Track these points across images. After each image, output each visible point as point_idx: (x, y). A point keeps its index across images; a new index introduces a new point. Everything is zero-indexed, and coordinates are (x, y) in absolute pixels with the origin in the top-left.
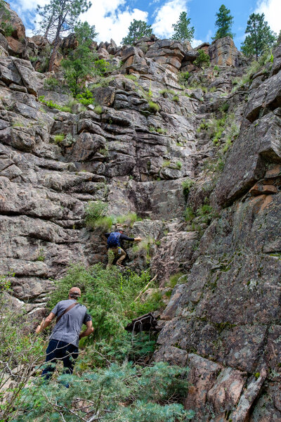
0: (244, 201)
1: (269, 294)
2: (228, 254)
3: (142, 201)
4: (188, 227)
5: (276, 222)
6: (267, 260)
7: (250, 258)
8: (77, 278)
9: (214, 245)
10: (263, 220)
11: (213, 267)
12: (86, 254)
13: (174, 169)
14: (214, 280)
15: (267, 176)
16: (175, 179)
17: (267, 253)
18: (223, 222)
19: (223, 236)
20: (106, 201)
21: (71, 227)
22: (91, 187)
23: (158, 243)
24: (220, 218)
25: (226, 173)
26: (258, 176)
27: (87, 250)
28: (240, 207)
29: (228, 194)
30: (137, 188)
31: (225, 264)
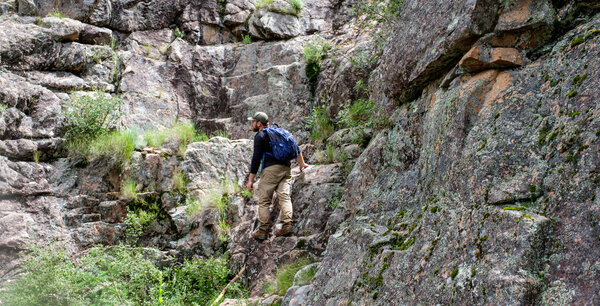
0: (446, 87)
1: (499, 296)
2: (409, 211)
3: (207, 93)
4: (318, 155)
5: (518, 133)
6: (497, 219)
7: (458, 216)
8: (50, 279)
9: (376, 191)
10: (488, 130)
11: (375, 242)
12: (71, 222)
13: (283, 14)
14: (377, 269)
15: (500, 27)
16: (287, 38)
17: (498, 204)
18: (398, 138)
19: (398, 169)
20: (117, 91)
21: (28, 157)
22: (78, 55)
23: (246, 192)
24: (392, 127)
25: (407, 19)
26: (481, 26)
27: (73, 213)
28: (437, 102)
29: (409, 69)
30: (195, 60)
31: (402, 233)
